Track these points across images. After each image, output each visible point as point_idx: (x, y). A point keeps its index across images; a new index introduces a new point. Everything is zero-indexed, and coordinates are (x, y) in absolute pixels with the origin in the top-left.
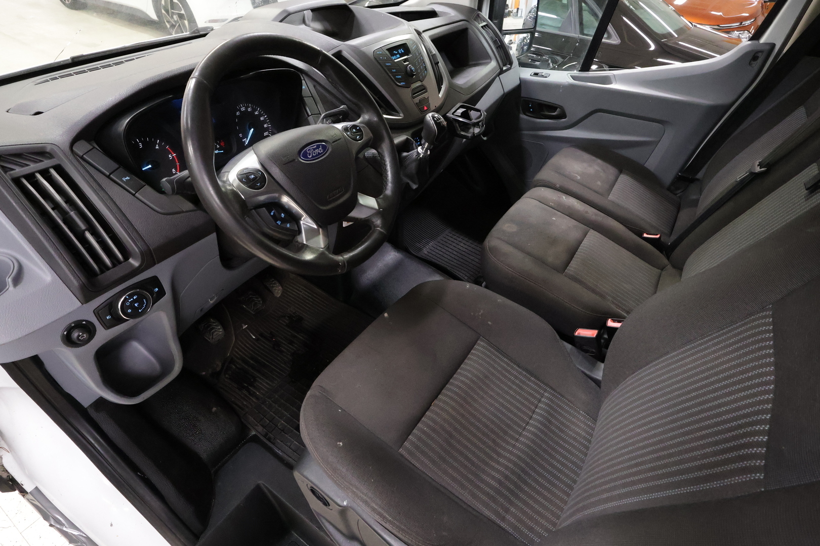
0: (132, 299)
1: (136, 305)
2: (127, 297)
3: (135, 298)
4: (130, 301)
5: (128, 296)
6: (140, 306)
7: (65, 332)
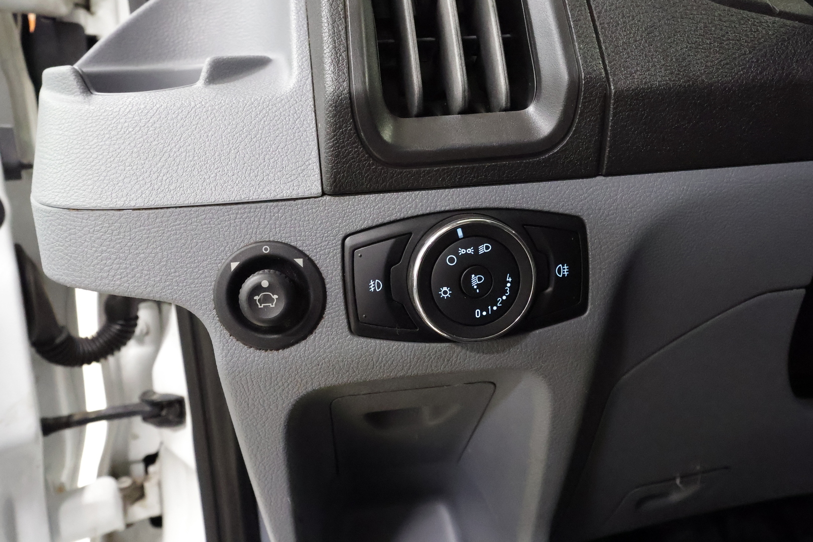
0: (470, 251)
1: (475, 280)
2: (460, 233)
3: (482, 249)
4: (462, 251)
5: (463, 227)
6: (485, 297)
7: (234, 260)
